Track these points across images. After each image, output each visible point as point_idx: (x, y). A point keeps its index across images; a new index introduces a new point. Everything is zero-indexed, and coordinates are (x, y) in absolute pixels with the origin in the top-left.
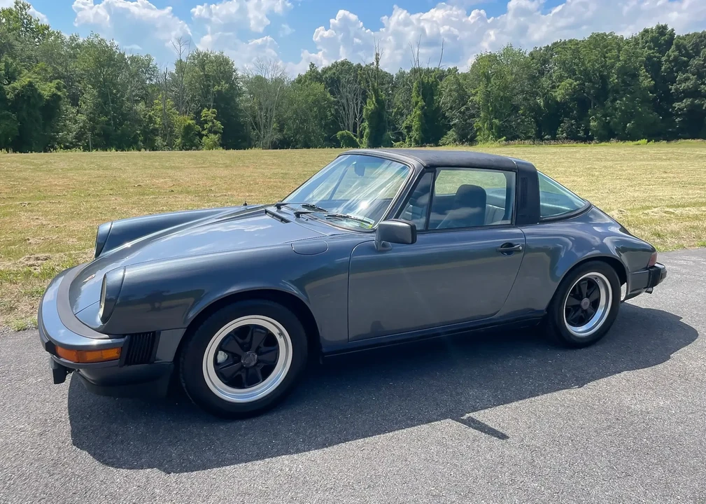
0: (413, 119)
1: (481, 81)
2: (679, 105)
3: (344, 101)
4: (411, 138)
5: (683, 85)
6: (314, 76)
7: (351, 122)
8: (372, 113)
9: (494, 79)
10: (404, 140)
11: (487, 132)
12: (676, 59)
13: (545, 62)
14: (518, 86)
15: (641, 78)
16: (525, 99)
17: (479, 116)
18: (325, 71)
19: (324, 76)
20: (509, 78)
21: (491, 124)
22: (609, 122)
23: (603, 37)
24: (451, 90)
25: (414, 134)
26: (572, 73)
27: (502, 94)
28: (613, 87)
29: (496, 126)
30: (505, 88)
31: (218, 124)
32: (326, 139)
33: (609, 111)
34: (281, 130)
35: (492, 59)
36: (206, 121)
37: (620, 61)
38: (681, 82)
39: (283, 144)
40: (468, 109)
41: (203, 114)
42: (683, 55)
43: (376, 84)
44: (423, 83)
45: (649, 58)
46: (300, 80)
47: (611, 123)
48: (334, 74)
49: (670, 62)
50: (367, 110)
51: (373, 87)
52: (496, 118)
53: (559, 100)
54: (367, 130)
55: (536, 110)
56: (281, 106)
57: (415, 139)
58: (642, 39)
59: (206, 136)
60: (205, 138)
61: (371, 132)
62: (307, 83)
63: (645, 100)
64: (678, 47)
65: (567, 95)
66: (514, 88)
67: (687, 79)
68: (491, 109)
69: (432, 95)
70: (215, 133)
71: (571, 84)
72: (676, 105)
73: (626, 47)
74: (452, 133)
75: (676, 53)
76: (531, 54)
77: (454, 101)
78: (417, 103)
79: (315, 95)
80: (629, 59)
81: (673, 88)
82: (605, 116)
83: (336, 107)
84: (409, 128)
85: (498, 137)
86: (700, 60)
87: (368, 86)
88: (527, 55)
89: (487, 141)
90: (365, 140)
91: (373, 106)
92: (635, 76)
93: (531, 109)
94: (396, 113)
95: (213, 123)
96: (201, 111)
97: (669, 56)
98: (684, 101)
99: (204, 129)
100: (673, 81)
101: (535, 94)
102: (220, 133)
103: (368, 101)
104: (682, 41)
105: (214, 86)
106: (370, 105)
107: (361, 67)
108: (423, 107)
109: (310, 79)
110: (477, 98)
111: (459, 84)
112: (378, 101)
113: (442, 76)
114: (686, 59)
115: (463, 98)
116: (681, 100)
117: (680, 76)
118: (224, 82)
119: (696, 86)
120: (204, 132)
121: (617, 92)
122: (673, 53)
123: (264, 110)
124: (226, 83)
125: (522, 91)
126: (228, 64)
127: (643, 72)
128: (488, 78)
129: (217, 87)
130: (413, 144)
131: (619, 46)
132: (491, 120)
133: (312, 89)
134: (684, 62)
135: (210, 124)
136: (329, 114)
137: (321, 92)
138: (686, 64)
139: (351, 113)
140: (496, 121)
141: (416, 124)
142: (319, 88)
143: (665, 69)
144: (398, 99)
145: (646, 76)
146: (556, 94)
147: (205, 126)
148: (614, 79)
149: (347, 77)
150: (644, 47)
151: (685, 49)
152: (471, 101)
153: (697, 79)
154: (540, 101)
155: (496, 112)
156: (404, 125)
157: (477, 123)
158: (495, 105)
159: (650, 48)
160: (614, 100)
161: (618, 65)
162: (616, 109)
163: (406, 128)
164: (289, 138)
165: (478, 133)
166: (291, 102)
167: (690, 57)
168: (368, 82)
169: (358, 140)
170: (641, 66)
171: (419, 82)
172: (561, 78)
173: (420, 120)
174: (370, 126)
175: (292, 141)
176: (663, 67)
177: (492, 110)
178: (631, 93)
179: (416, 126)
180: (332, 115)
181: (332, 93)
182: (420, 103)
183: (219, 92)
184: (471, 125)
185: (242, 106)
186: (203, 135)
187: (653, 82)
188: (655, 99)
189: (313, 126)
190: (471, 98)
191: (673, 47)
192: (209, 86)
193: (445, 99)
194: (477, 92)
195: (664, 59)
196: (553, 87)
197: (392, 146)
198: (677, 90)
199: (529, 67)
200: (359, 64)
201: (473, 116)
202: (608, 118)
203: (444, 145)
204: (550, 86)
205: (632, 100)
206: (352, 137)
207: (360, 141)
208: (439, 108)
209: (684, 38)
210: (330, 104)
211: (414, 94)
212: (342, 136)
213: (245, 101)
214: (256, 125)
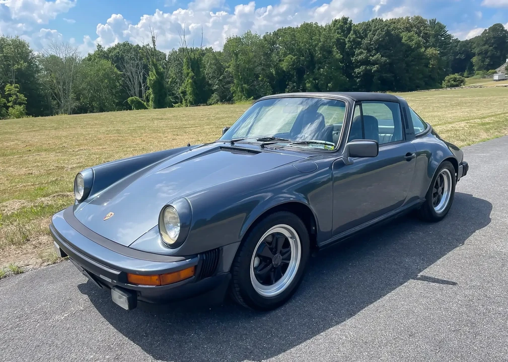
0: (187, 85)
1: (232, 57)
2: (358, 70)
3: (129, 74)
4: (186, 100)
5: (360, 57)
6: (102, 54)
7: (137, 90)
8: (154, 82)
9: (241, 56)
10: (181, 102)
11: (240, 94)
12: (354, 40)
13: (274, 43)
14: (257, 60)
15: (335, 53)
16: (263, 69)
17: (233, 82)
18: (110, 50)
19: (110, 55)
20: (251, 55)
21: (242, 88)
22: (318, 84)
23: (310, 25)
24: (211, 64)
25: (189, 97)
26: (291, 51)
27: (247, 66)
28: (318, 60)
29: (246, 89)
30: (249, 62)
31: (22, 96)
32: (117, 104)
33: (317, 76)
34: (78, 99)
35: (237, 40)
36: (10, 95)
37: (321, 42)
38: (358, 55)
39: (82, 110)
40: (224, 78)
41: (6, 89)
42: (358, 38)
43: (155, 60)
44: (191, 59)
45: (338, 40)
46: (90, 58)
47: (319, 84)
48: (118, 53)
49: (351, 42)
50: (150, 80)
51: (153, 62)
52: (245, 84)
53: (285, 69)
54: (152, 96)
55: (270, 77)
56: (76, 80)
57: (190, 101)
58: (334, 26)
59: (12, 107)
60: (11, 108)
61: (155, 97)
62: (96, 61)
63: (338, 68)
64: (355, 32)
65: (290, 66)
66: (255, 62)
67: (361, 53)
68: (240, 77)
69: (199, 68)
70: (20, 104)
71: (292, 59)
72: (357, 70)
73: (324, 32)
74: (215, 96)
75: (354, 36)
76: (264, 37)
77: (214, 72)
78: (188, 74)
79: (104, 70)
80: (326, 41)
81: (353, 59)
82: (315, 79)
83: (123, 79)
84: (184, 93)
85: (248, 97)
86: (368, 40)
87: (149, 62)
88: (262, 38)
89: (241, 100)
90: (151, 103)
91: (154, 77)
92: (330, 52)
93: (268, 77)
94: (171, 82)
95: (17, 96)
96: (4, 87)
97: (350, 38)
98: (361, 67)
99: (9, 102)
100: (353, 55)
101: (269, 66)
102: (24, 104)
103: (150, 73)
104: (356, 28)
105: (14, 65)
106: (152, 77)
107: (140, 47)
108: (192, 77)
109: (99, 57)
110: (230, 70)
111: (216, 60)
112: (158, 73)
113: (203, 54)
114: (360, 40)
115: (220, 69)
116: (359, 67)
117: (357, 51)
118: (22, 62)
119: (367, 57)
120: (10, 104)
121: (321, 63)
122: (352, 36)
123: (62, 84)
124: (25, 62)
125: (261, 64)
126: (24, 46)
127: (335, 49)
128: (236, 55)
129: (16, 65)
130: (188, 105)
131: (320, 32)
132: (242, 85)
133: (102, 65)
134: (359, 41)
135: (14, 97)
136: (118, 84)
137: (109, 67)
138: (359, 43)
139: (136, 83)
140: (245, 86)
141: (189, 90)
142: (108, 64)
143: (348, 47)
144: (172, 72)
145: (337, 52)
146: (283, 66)
147: (10, 99)
148: (318, 55)
149: (129, 55)
150: (335, 32)
151: (359, 33)
152: (227, 72)
153: (367, 53)
154: (273, 71)
155: (244, 79)
156: (180, 91)
157: (232, 88)
158: (244, 75)
159: (338, 33)
160: (319, 69)
161: (320, 44)
162: (321, 75)
163: (182, 93)
164: (86, 105)
165: (234, 95)
166: (85, 76)
167: (362, 38)
168: (148, 59)
169: (145, 103)
170: (333, 45)
171: (187, 58)
172: (285, 55)
173: (192, 86)
174: (154, 93)
175: (88, 108)
176: (347, 46)
177: (242, 78)
178: (329, 63)
179: (189, 91)
180: (120, 85)
181: (118, 68)
182: (190, 74)
183: (18, 69)
184: (228, 89)
185: (41, 81)
186: (9, 107)
187: (341, 56)
188: (343, 67)
189: (105, 94)
190: (226, 69)
191: (352, 32)
192: (9, 65)
193: (208, 70)
194: (230, 65)
195: (347, 40)
196: (280, 61)
197: (172, 106)
198: (356, 60)
199: (263, 47)
200: (138, 45)
201: (229, 83)
202: (317, 81)
203: (210, 104)
204: (278, 60)
205: (330, 68)
206: (140, 102)
207: (147, 104)
208: (204, 78)
209: (357, 26)
210: (118, 76)
211: (184, 68)
212: (132, 101)
213: (43, 76)
214: (56, 96)
